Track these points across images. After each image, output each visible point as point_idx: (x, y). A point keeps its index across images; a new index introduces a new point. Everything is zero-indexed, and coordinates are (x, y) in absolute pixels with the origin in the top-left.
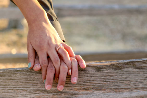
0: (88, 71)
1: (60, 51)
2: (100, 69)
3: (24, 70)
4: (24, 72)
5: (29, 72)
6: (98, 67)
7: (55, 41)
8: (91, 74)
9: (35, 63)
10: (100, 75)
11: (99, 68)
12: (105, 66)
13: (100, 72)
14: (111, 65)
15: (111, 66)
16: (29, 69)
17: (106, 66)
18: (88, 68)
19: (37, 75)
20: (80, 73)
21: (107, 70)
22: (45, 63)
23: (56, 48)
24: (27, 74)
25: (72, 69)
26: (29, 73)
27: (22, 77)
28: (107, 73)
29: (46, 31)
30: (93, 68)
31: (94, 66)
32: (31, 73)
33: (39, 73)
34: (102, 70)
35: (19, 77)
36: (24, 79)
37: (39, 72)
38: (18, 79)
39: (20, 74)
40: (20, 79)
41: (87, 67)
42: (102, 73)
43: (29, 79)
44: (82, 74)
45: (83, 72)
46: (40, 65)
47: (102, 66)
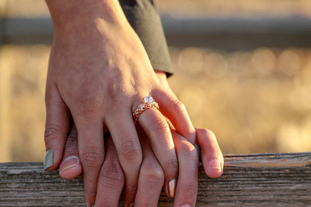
0: (234, 184)
1: (144, 119)
2: (270, 177)
3: (30, 174)
4: (31, 178)
5: (48, 179)
6: (264, 172)
7: (133, 81)
8: (242, 193)
9: (66, 154)
10: (272, 197)
11: (267, 175)
12: (287, 171)
13: (270, 188)
14: (307, 166)
15: (308, 170)
16: (46, 170)
17: (290, 169)
18: (232, 174)
19: (74, 191)
20: (208, 189)
21: (296, 182)
22: (95, 155)
23: (134, 108)
24: (41, 185)
25: (177, 177)
26: (45, 185)
27: (25, 194)
28: (294, 191)
29: (108, 48)
30: (250, 176)
31: (252, 169)
32: (52, 184)
33: (78, 184)
34: (279, 181)
35: (16, 194)
36: (32, 200)
37: (77, 180)
38: (13, 201)
39: (17, 185)
40: (19, 201)
41: (230, 172)
42: (277, 192)
43: (47, 202)
44: (213, 191)
45: (216, 186)
46: (78, 161)
47: (279, 170)
